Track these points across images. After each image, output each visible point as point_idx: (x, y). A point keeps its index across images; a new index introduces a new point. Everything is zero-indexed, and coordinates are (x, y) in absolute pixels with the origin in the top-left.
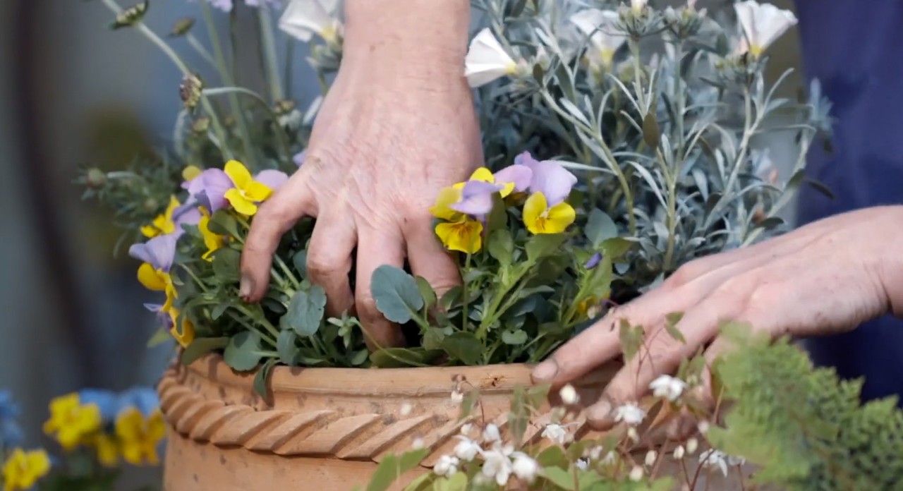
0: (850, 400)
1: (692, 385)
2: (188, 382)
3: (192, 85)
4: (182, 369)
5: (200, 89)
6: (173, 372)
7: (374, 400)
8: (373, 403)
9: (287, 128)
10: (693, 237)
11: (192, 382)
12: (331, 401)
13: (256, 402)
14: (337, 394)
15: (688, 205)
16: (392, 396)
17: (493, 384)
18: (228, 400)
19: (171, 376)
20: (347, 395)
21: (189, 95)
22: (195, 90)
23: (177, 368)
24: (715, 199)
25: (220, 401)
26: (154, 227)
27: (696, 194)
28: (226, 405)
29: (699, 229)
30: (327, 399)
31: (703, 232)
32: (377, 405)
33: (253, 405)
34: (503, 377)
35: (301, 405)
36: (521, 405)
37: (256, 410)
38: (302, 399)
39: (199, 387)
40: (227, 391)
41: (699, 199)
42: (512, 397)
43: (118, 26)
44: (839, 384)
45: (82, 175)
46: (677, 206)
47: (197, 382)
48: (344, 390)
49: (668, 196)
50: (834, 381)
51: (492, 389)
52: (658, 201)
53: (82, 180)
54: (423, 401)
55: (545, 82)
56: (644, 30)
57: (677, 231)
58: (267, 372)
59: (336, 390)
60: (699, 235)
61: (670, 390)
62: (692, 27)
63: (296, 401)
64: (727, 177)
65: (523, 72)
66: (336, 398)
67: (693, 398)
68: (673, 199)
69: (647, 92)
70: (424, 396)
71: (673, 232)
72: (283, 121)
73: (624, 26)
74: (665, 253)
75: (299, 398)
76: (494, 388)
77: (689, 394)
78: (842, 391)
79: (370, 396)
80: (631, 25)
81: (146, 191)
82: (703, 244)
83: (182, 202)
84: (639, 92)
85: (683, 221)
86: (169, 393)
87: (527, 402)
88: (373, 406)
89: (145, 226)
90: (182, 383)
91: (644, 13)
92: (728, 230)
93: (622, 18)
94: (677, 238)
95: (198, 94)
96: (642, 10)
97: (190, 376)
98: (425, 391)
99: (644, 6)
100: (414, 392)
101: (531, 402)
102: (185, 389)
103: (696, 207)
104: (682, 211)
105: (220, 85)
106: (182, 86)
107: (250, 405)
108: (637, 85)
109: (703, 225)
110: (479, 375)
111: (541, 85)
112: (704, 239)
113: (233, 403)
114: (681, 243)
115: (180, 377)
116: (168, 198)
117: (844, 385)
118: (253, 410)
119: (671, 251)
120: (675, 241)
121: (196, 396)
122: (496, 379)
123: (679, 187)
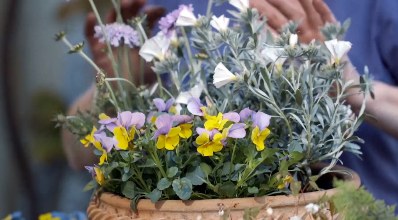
0: (391, 214)
1: (322, 208)
2: (101, 207)
3: (101, 76)
4: (98, 201)
5: (104, 78)
6: (94, 202)
7: (183, 214)
8: (182, 215)
9: (143, 97)
10: (319, 144)
11: (103, 206)
12: (165, 214)
13: (131, 215)
14: (167, 211)
15: (316, 130)
16: (191, 212)
17: (235, 206)
18: (119, 214)
19: (93, 204)
20: (171, 212)
21: (99, 80)
22: (102, 78)
23: (96, 201)
24: (327, 127)
25: (116, 215)
26: (86, 140)
27: (319, 125)
28: (118, 216)
29: (321, 140)
30: (163, 213)
31: (323, 141)
32: (184, 216)
33: (130, 216)
34: (239, 203)
35: (151, 216)
36: (248, 216)
37: (131, 218)
38: (152, 213)
39: (106, 209)
40: (118, 210)
41: (320, 127)
42: (243, 212)
43: (71, 52)
44: (386, 206)
45: (55, 117)
46: (311, 131)
47: (105, 207)
48: (170, 209)
49: (307, 126)
50: (384, 205)
51: (234, 208)
52: (302, 128)
53: (55, 120)
54: (204, 214)
55: (249, 82)
56: (295, 55)
57: (312, 141)
58: (136, 201)
59: (167, 209)
60: (321, 142)
61: (313, 209)
62: (314, 53)
63: (149, 215)
64: (331, 117)
65: (239, 79)
66: (166, 213)
67: (322, 213)
68: (309, 127)
69: (297, 82)
70: (205, 212)
71: (310, 141)
72: (141, 94)
73: (287, 53)
74: (307, 151)
75: (150, 213)
76: (235, 208)
77: (322, 211)
78: (387, 210)
79: (181, 212)
80: (290, 53)
81: (82, 124)
82: (323, 146)
83: (98, 128)
84: (294, 82)
85: (314, 137)
86: (93, 212)
87: (250, 214)
88: (183, 216)
89: (82, 139)
90: (98, 207)
91: (295, 47)
92: (334, 139)
93: (286, 50)
94: (312, 144)
95: (104, 80)
96: (294, 46)
97: (102, 204)
98: (205, 209)
99: (296, 44)
100: (200, 210)
101: (252, 215)
102: (100, 210)
103: (320, 130)
104: (313, 132)
105: (114, 77)
106: (97, 77)
107: (129, 216)
108: (293, 79)
109: (322, 139)
110: (228, 203)
111: (247, 84)
112: (323, 144)
113: (121, 216)
114: (313, 146)
115: (97, 205)
116: (92, 127)
117: (388, 207)
118: (130, 218)
119: (309, 150)
120: (311, 146)
121: (105, 212)
122: (236, 204)
123: (311, 122)
